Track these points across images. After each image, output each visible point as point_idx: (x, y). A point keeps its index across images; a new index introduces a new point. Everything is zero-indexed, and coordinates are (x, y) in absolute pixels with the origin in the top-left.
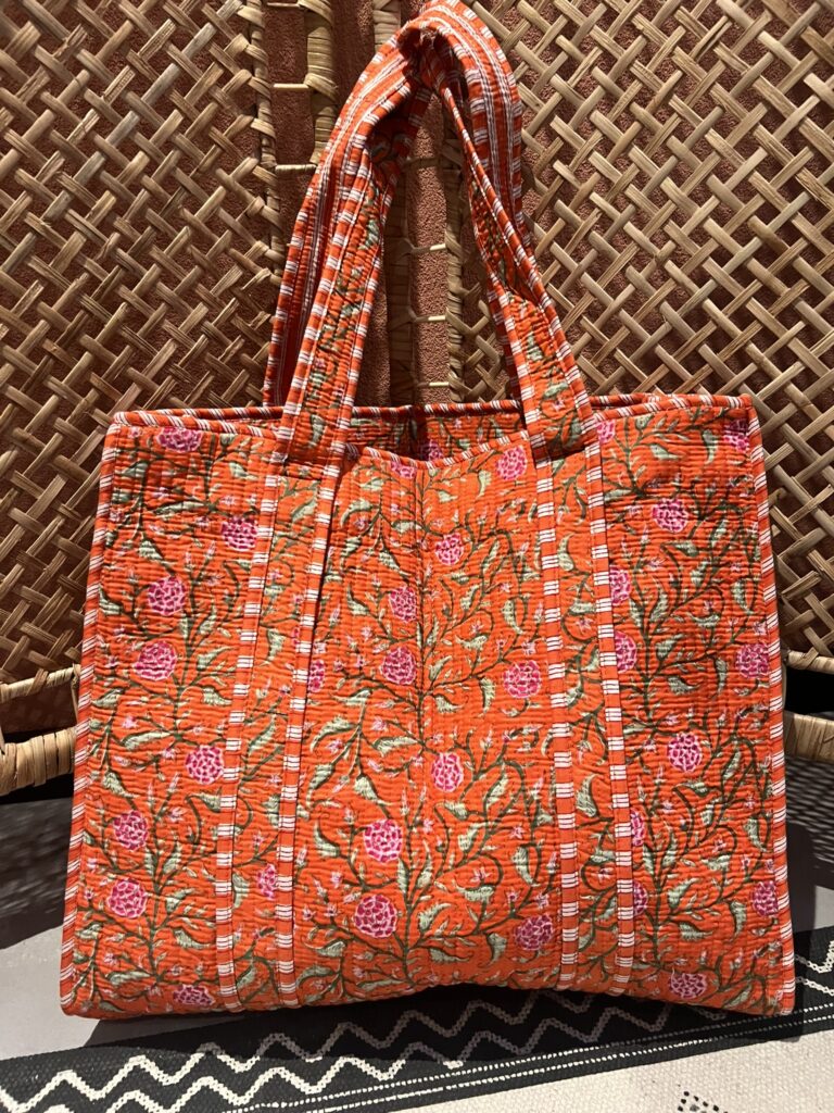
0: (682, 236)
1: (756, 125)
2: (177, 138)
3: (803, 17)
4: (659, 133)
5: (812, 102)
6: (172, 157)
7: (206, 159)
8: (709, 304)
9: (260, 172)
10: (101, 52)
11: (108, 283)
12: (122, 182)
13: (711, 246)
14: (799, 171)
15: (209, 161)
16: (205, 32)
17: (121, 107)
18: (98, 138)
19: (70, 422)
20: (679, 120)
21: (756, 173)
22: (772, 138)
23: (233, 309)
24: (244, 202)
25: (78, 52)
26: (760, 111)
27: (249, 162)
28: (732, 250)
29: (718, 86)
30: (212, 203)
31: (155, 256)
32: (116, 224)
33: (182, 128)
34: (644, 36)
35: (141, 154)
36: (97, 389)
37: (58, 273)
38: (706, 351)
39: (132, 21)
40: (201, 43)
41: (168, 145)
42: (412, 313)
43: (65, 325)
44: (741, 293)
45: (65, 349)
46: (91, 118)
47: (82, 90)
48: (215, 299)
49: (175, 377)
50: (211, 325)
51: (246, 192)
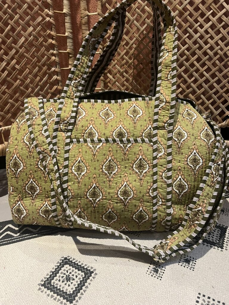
11: (5, 19)
23: (40, 29)
31: (18, 12)
36: (3, 49)
48: (35, 25)
49: (25, 47)
50: (34, 33)
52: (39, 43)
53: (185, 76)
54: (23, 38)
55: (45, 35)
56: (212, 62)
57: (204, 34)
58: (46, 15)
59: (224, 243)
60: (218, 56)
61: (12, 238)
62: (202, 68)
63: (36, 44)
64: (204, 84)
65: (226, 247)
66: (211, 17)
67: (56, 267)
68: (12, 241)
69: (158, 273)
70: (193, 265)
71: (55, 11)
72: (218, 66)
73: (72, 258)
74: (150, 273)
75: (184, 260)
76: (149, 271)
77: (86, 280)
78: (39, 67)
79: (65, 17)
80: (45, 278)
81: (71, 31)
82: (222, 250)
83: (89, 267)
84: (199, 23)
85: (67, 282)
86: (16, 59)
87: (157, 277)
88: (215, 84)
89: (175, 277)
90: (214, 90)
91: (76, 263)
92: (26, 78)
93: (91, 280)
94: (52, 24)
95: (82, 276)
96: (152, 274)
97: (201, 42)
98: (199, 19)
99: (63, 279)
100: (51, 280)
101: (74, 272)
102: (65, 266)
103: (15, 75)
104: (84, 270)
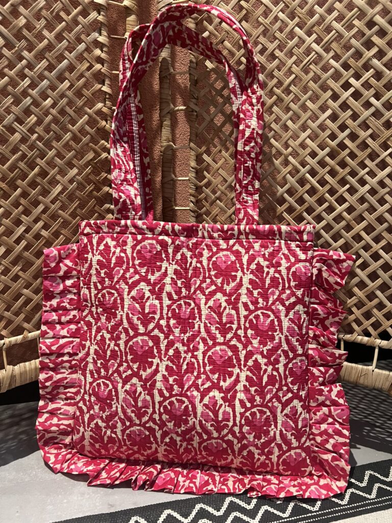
0: (296, 145)
1: (327, 100)
2: (67, 93)
3: (348, 53)
4: (285, 101)
5: (352, 90)
6: (64, 101)
7: (80, 103)
8: (308, 175)
9: (105, 110)
10: (33, 52)
11: (31, 157)
12: (40, 111)
13: (308, 150)
14: (347, 119)
16: (82, 47)
17: (42, 77)
18: (30, 91)
19: (9, 221)
20: (294, 96)
21: (328, 120)
22: (335, 105)
23: (90, 171)
24: (97, 123)
25: (22, 51)
26: (329, 93)
27: (100, 105)
28: (317, 152)
29: (311, 82)
30: (82, 122)
31: (54, 145)
32: (37, 130)
33: (69, 88)
34: (280, 59)
35: (49, 99)
36: (23, 205)
37: (8, 151)
38: (306, 196)
39: (48, 39)
40: (80, 51)
41: (62, 96)
42: (173, 176)
43: (10, 175)
44: (322, 172)
45: (9, 186)
46: (27, 82)
47: (24, 68)
48: (81, 166)
49: (61, 201)
50: (79, 178)
51: (98, 118)
52: (87, 193)
54: (59, 187)
55: (98, 180)
57: (377, 187)
58: (101, 150)
62: (377, 243)
63: (81, 195)
64: (381, 272)
66: (389, 160)
84: (367, 170)
86: (44, 221)
97: (373, 200)
98: (368, 162)
103: (39, 247)
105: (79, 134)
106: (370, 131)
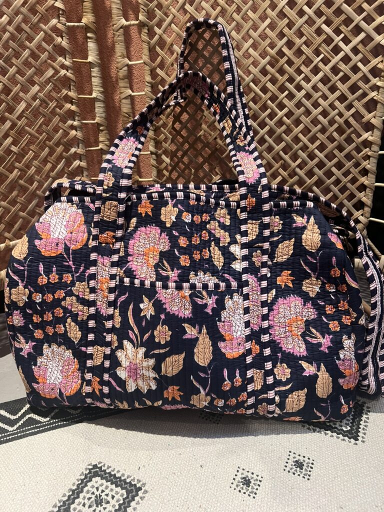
0: (240, 55)
1: (266, 9)
2: (22, 9)
4: (229, 11)
6: (19, 18)
7: (35, 19)
8: (252, 84)
9: (59, 26)
13: (251, 60)
14: (284, 27)
15: (36, 20)
20: (236, 6)
21: (268, 29)
22: (273, 14)
23: (51, 88)
24: (53, 39)
27: (54, 21)
28: (259, 61)
30: (39, 39)
31: (14, 62)
33: (23, 5)
35: (5, 16)
38: (251, 104)
42: (130, 92)
44: (264, 79)
48: (42, 83)
49: (26, 118)
50: (41, 95)
51: (54, 35)
52: (50, 110)
53: (287, 157)
54: (23, 103)
55: (59, 97)
56: (327, 134)
57: (312, 91)
58: (60, 67)
59: (360, 430)
60: (336, 125)
61: (6, 434)
62: (312, 144)
63: (44, 112)
64: (316, 170)
65: (363, 437)
66: (321, 65)
67: (78, 481)
68: (5, 439)
69: (250, 487)
70: (308, 470)
71: (74, 60)
72: (336, 140)
73: (106, 466)
74: (237, 486)
75: (294, 462)
76: (235, 483)
77: (129, 502)
78: (50, 148)
79: (90, 68)
80: (60, 501)
81: (102, 89)
82: (357, 442)
83: (134, 480)
84: (303, 75)
85: (97, 506)
86: (12, 137)
87: (247, 493)
88: (334, 170)
89: (278, 492)
90: (333, 179)
91: (113, 473)
92: (28, 166)
93: (138, 503)
94: (71, 81)
95: (122, 495)
96: (239, 488)
97: (308, 104)
98: (303, 68)
99: (90, 501)
100: (69, 505)
101: (109, 489)
102: (93, 479)
103: (11, 161)
104: (126, 486)
105: (37, 51)
106: (304, 39)
